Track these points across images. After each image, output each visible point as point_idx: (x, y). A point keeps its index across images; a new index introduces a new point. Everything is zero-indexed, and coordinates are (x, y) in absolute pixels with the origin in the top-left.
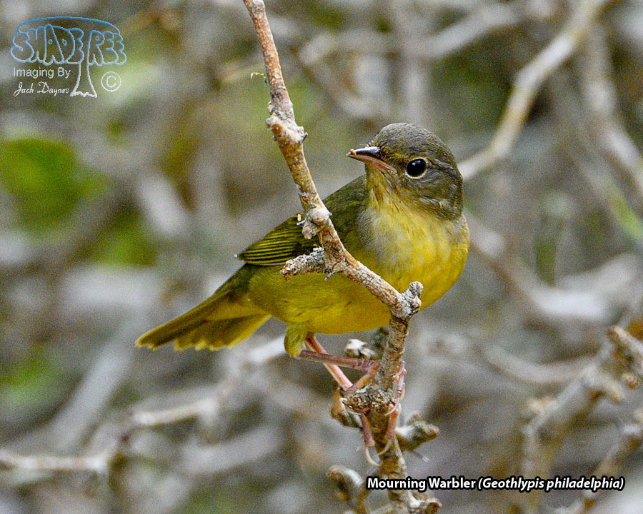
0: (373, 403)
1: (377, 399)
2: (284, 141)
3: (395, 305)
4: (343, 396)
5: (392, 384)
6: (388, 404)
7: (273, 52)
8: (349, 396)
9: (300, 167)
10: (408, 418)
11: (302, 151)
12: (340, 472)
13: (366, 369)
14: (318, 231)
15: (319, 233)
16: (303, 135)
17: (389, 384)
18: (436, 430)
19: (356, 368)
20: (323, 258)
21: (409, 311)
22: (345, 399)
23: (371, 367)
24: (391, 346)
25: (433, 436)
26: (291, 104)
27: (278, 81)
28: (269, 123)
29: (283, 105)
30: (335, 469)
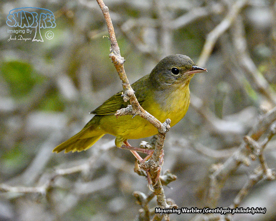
0: (151, 167)
1: (153, 165)
2: (116, 63)
3: (160, 128)
4: (139, 164)
5: (159, 159)
6: (157, 167)
7: (112, 28)
8: (141, 164)
9: (122, 73)
10: (164, 172)
11: (123, 67)
12: (138, 193)
13: (149, 153)
14: (130, 98)
15: (130, 99)
16: (124, 60)
17: (157, 159)
18: (176, 177)
19: (144, 153)
20: (131, 110)
21: (165, 130)
22: (140, 165)
23: (150, 152)
24: (159, 144)
25: (175, 179)
26: (119, 48)
27: (114, 39)
28: (110, 56)
29: (116, 49)
30: (136, 192)
